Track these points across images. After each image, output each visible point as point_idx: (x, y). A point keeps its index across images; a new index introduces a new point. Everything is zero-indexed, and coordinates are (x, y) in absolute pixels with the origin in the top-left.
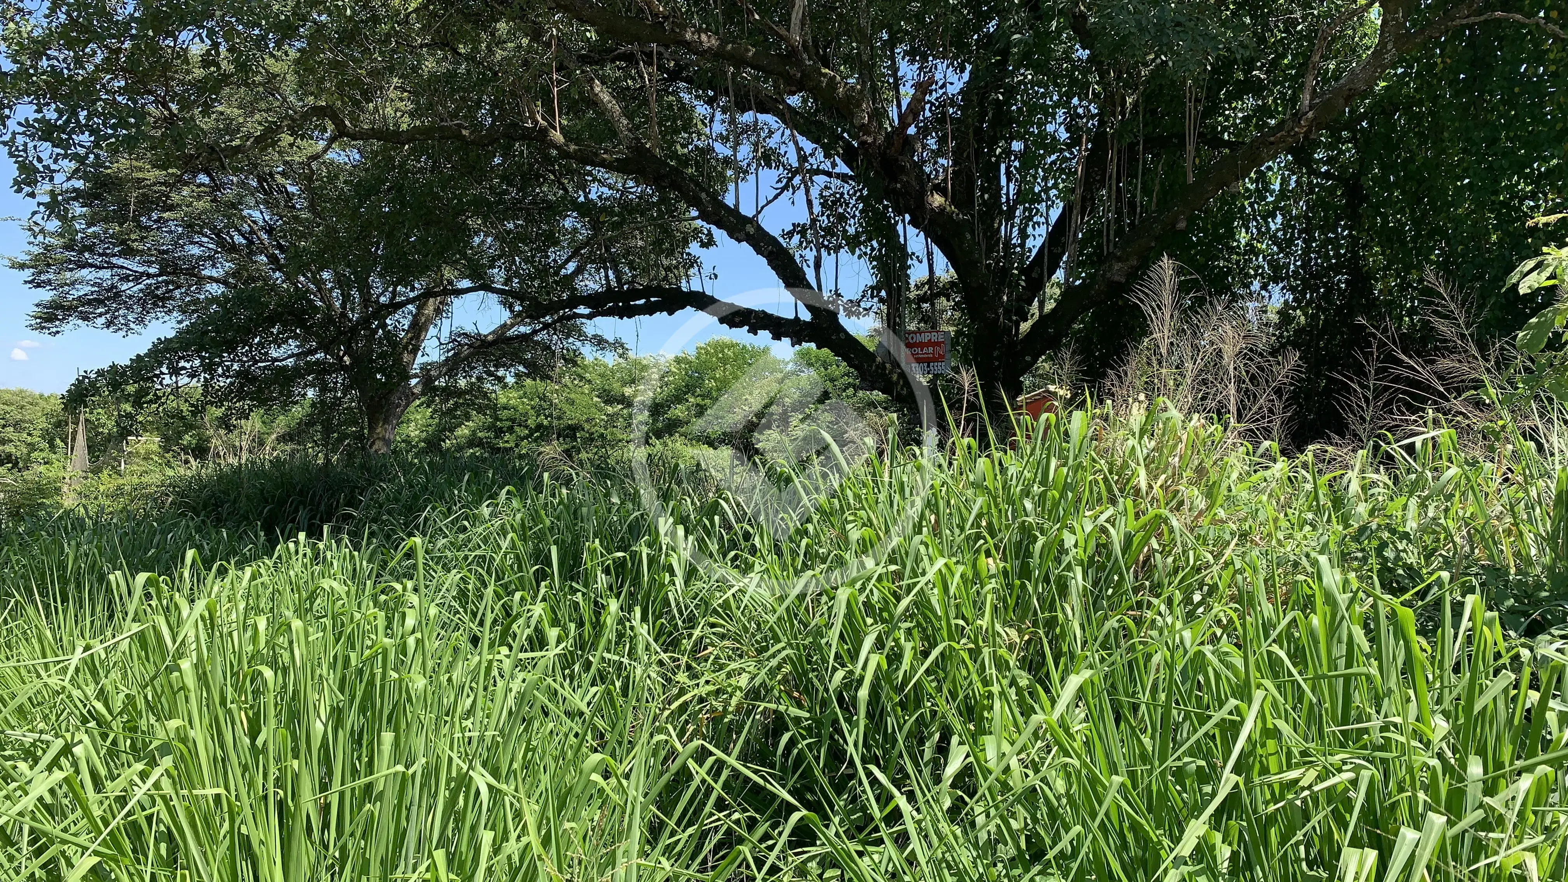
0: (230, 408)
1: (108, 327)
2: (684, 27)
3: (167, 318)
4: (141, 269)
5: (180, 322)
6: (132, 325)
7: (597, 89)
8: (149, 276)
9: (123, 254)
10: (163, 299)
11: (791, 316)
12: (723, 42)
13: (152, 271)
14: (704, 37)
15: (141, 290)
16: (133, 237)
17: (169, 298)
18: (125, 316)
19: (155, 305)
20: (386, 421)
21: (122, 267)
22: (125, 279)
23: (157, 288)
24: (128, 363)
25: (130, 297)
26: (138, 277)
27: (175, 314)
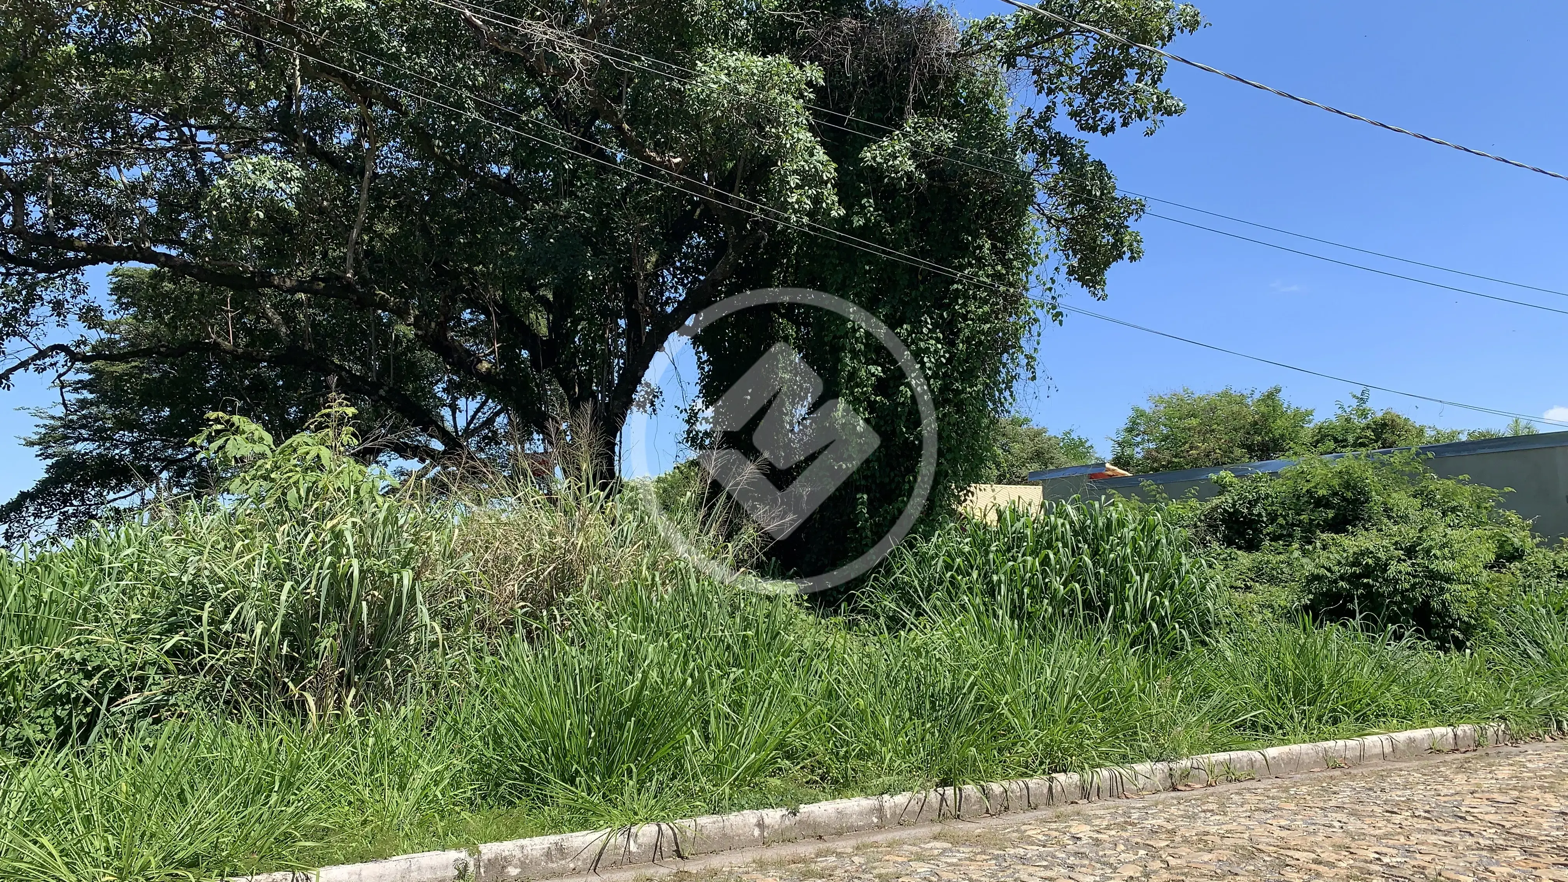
12: (301, 282)
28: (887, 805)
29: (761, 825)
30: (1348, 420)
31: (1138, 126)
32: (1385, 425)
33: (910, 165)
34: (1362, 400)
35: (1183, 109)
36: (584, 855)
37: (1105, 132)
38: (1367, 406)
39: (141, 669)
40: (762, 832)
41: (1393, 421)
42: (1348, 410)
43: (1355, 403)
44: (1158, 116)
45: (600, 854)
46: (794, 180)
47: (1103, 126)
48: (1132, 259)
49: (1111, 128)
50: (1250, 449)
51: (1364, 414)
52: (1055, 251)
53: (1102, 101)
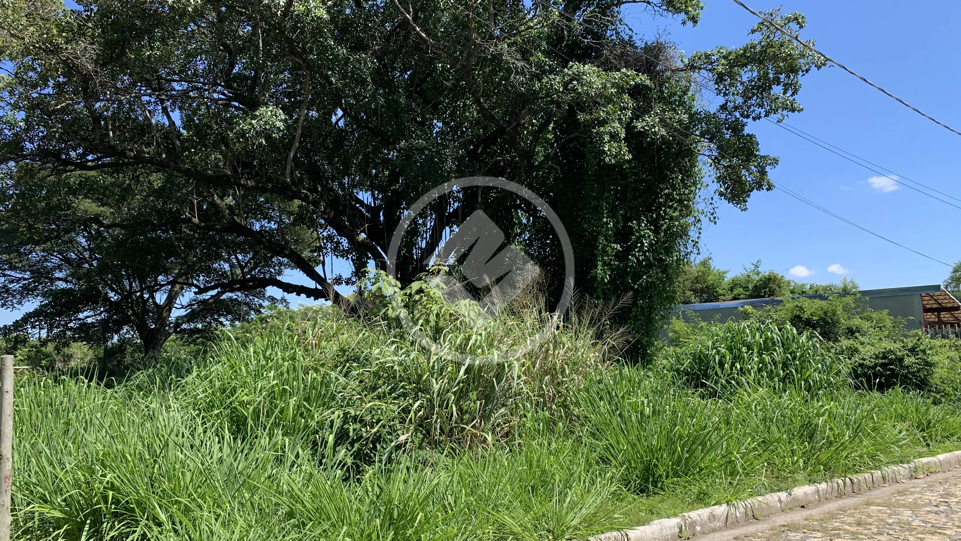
0: (59, 342)
1: (2, 307)
2: (240, 179)
3: (34, 300)
4: (20, 276)
5: (42, 302)
6: (15, 305)
7: (216, 199)
8: (25, 279)
9: (11, 269)
10: (33, 290)
11: (314, 287)
12: (257, 183)
13: (26, 276)
14: (249, 182)
15: (20, 287)
16: (16, 261)
17: (35, 290)
18: (11, 301)
19: (28, 294)
20: (154, 348)
21: (10, 276)
22: (12, 282)
23: (29, 285)
24: (12, 324)
25: (14, 291)
26: (18, 280)
27: (39, 298)
28: (820, 489)
29: (780, 501)
30: (749, 276)
31: (773, 117)
32: (769, 279)
33: (663, 132)
34: (757, 267)
35: (802, 110)
36: (722, 519)
37: (754, 119)
38: (760, 269)
39: (393, 421)
40: (781, 504)
41: (775, 277)
42: (749, 271)
43: (753, 267)
44: (785, 112)
45: (727, 518)
46: (607, 138)
47: (754, 115)
48: (768, 190)
49: (759, 117)
50: (695, 291)
51: (758, 274)
52: (713, 182)
53: (753, 102)
